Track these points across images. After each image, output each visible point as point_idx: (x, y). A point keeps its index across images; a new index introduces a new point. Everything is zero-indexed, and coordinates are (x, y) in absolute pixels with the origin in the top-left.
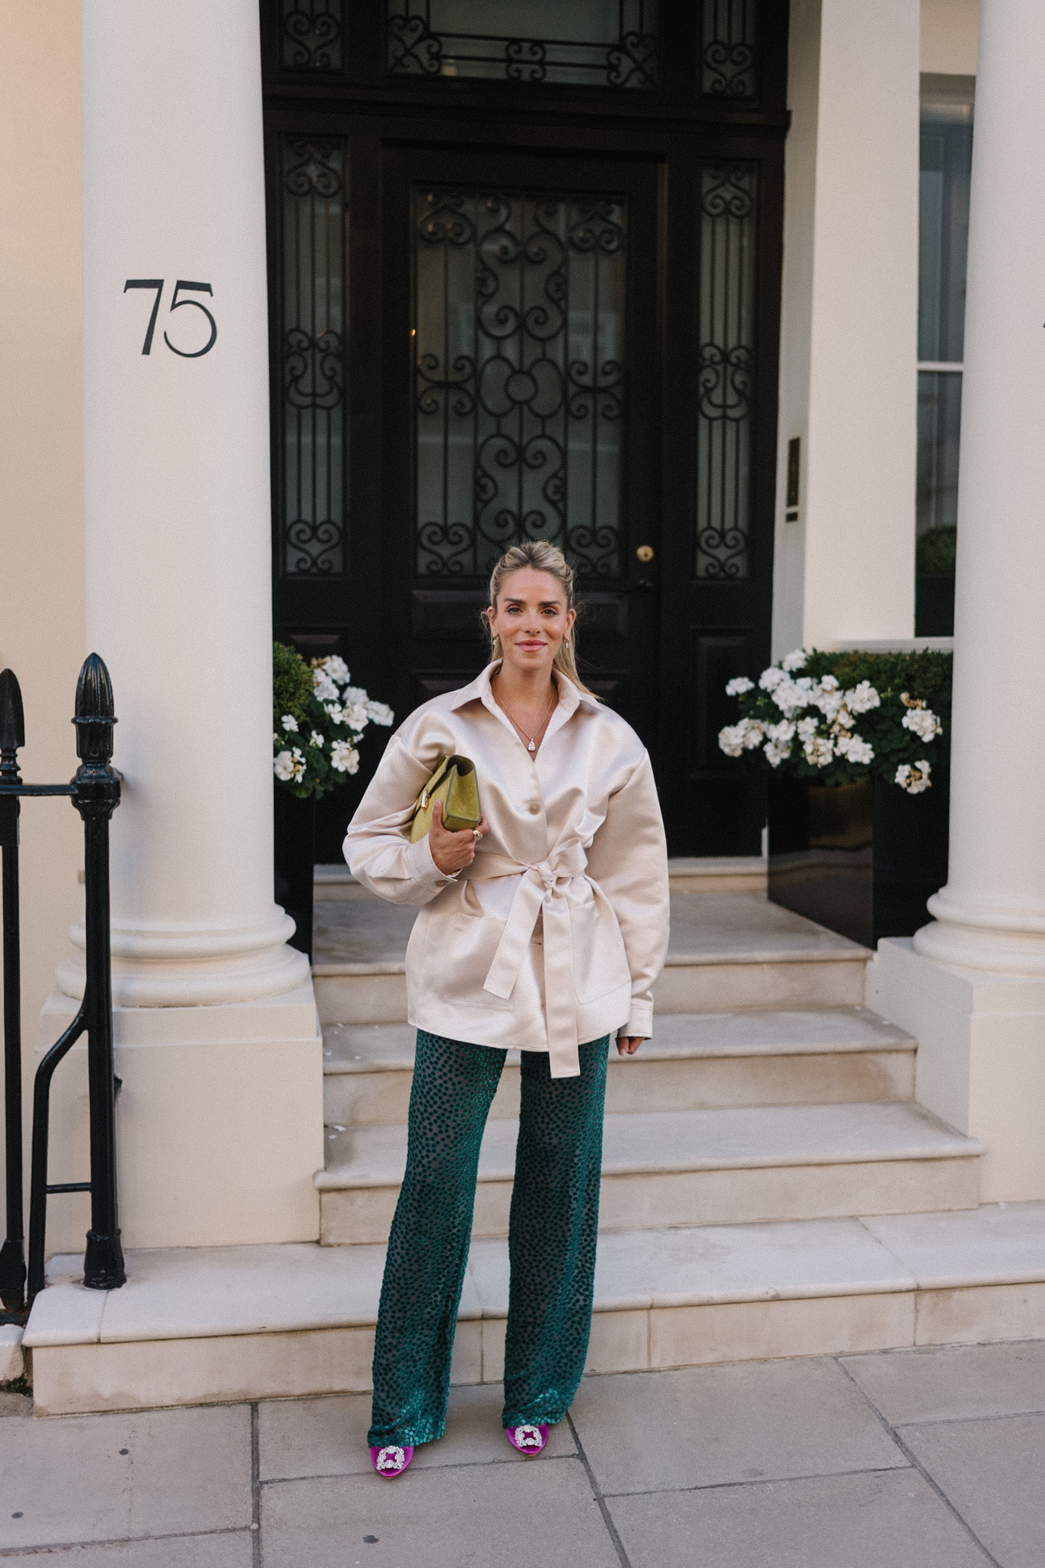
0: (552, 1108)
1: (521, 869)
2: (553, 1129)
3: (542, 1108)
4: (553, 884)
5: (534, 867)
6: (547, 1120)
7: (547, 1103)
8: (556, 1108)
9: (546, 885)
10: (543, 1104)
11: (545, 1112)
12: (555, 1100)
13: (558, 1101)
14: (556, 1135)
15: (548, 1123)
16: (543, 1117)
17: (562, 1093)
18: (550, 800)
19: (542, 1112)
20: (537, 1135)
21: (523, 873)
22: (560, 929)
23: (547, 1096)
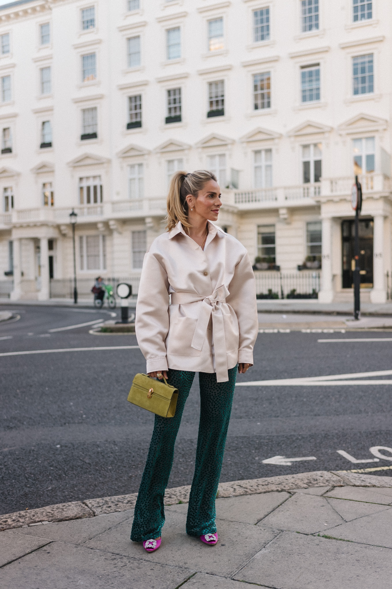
0: (216, 399)
1: (202, 298)
2: (216, 408)
3: (212, 399)
4: (215, 304)
5: (207, 297)
6: (214, 404)
7: (214, 397)
8: (218, 399)
9: (212, 304)
11: (213, 401)
12: (217, 395)
14: (218, 410)
16: (212, 403)
18: (212, 270)
19: (211, 401)
21: (202, 300)
22: (219, 322)
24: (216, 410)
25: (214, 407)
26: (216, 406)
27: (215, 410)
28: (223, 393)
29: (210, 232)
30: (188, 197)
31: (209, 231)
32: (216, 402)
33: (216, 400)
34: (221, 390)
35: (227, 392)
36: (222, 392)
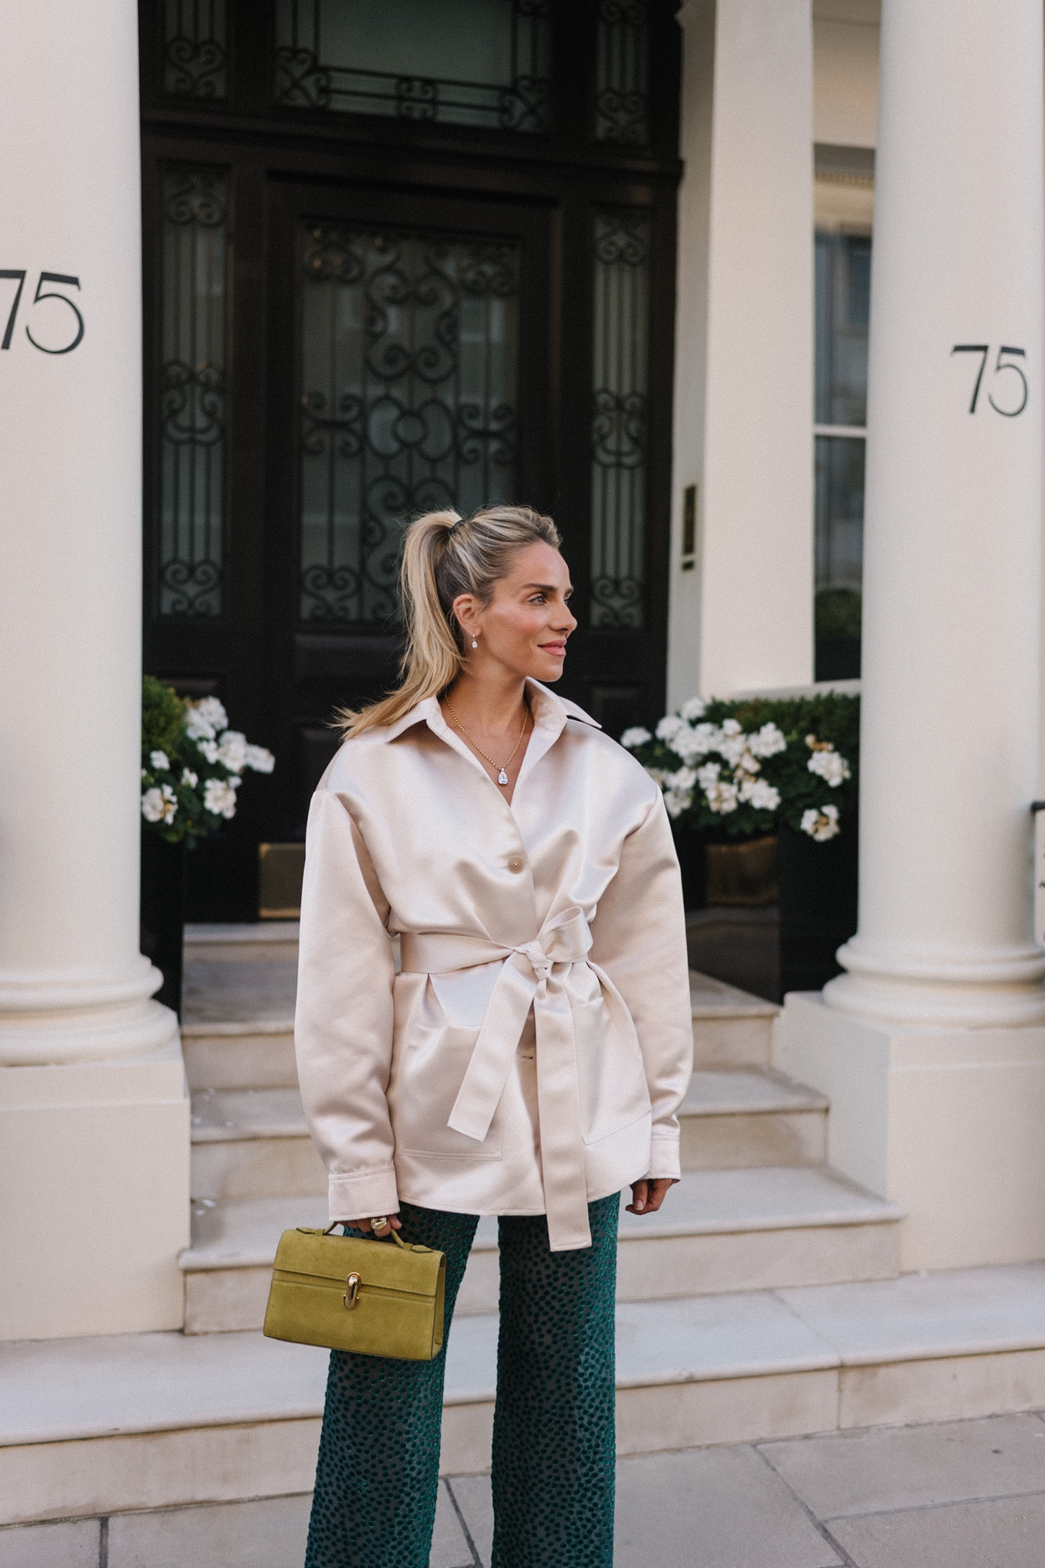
0: (541, 1293)
1: (502, 953)
2: (544, 1323)
3: (528, 1294)
4: (548, 973)
5: (520, 949)
6: (534, 1310)
7: (534, 1286)
8: (547, 1293)
9: (537, 974)
10: (529, 1287)
11: (532, 1299)
12: (545, 1282)
13: (550, 1284)
14: (549, 1331)
15: (537, 1315)
16: (529, 1307)
17: (555, 1272)
18: (536, 854)
19: (527, 1298)
20: (522, 1331)
21: (504, 959)
22: (558, 1036)
23: (534, 1277)
24: (544, 1331)
25: (536, 1321)
26: (542, 1318)
27: (539, 1330)
28: (565, 1274)
29: (539, 720)
30: (459, 604)
31: (536, 718)
32: (542, 1304)
33: (542, 1298)
34: (559, 1266)
35: (579, 1273)
36: (561, 1271)
